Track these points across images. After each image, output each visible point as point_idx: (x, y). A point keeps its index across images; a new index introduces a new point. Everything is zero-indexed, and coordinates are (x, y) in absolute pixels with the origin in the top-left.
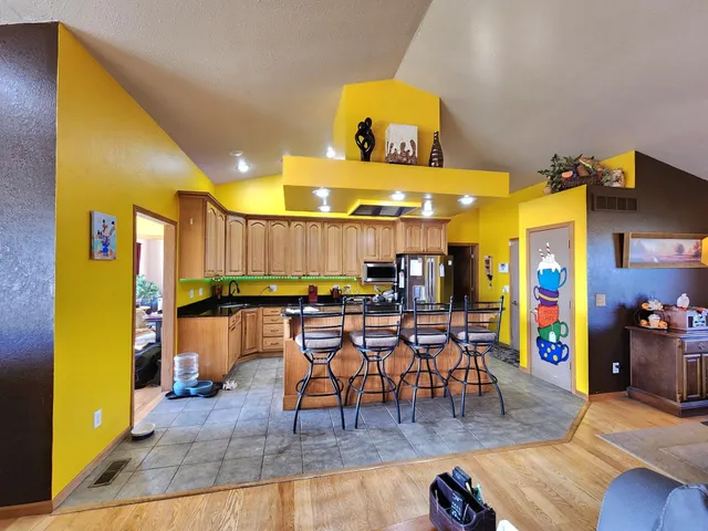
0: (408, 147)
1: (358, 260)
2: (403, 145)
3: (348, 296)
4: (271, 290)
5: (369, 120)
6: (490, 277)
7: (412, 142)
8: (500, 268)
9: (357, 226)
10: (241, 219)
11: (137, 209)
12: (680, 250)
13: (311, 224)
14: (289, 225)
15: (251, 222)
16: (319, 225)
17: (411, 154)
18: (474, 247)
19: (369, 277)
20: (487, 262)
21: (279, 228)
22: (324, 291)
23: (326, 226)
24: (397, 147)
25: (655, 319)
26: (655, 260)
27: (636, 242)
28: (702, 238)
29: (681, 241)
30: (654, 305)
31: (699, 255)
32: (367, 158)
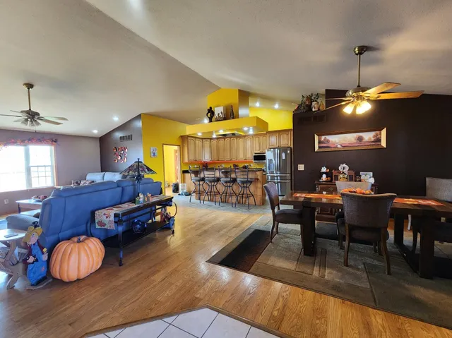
0: (220, 114)
1: (251, 153)
5: (211, 108)
7: (222, 113)
19: (254, 160)
24: (217, 115)
25: (324, 176)
26: (339, 146)
27: (323, 138)
28: (380, 130)
29: (361, 134)
30: (324, 170)
31: (379, 140)
32: (211, 121)
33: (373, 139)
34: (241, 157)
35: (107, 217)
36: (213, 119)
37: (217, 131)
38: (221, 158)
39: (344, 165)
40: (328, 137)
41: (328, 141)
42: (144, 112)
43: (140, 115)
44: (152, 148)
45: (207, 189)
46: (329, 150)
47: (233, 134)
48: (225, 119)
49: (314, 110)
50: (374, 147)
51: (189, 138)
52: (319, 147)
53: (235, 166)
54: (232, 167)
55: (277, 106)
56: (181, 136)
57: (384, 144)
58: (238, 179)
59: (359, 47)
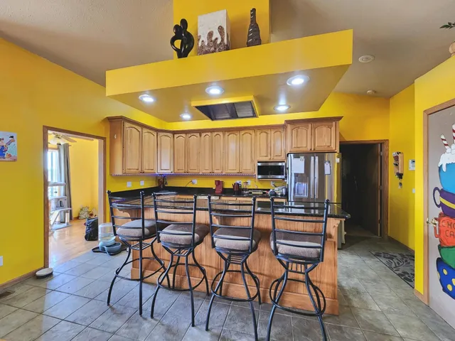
1: (252, 161)
2: (210, 34)
3: (246, 190)
4: (193, 183)
5: (184, 22)
6: (400, 176)
7: (221, 29)
8: (410, 164)
9: (251, 132)
10: (170, 134)
11: (46, 129)
13: (216, 133)
14: (200, 136)
15: (176, 135)
16: (221, 134)
17: (219, 41)
18: (382, 144)
19: (259, 174)
20: (396, 158)
21: (194, 139)
22: (229, 184)
23: (227, 134)
24: (204, 38)
38: (193, 168)
48: (229, 47)
53: (218, 183)
54: (214, 186)
56: (110, 119)
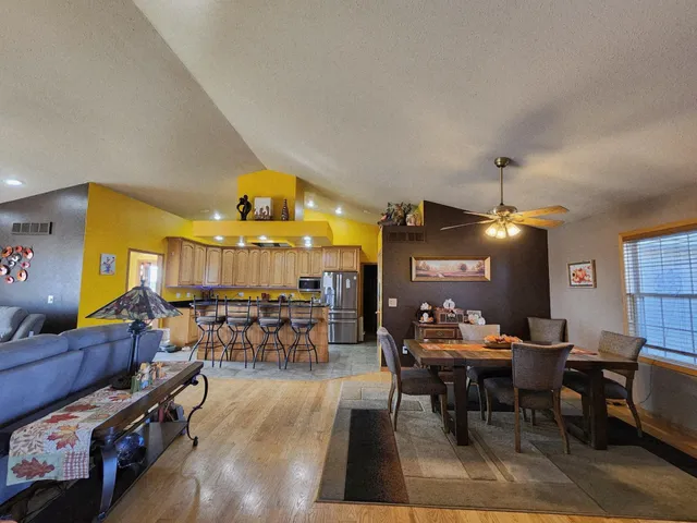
0: (265, 210)
1: (294, 276)
2: (262, 209)
4: (239, 296)
5: (246, 197)
7: (267, 208)
10: (219, 250)
11: (130, 250)
12: (463, 268)
13: (264, 251)
14: (249, 252)
15: (225, 251)
16: (269, 251)
17: (266, 215)
19: (300, 288)
22: (274, 296)
23: (273, 251)
24: (258, 211)
25: (426, 315)
26: (440, 276)
27: (421, 263)
28: (484, 259)
29: (464, 262)
30: (425, 306)
31: (482, 271)
32: (244, 217)
33: (476, 269)
34: (277, 282)
35: (59, 446)
36: (249, 215)
37: (256, 237)
38: (240, 282)
39: (450, 301)
40: (428, 263)
41: (428, 268)
42: (97, 181)
43: (86, 186)
44: (104, 255)
45: (226, 339)
46: (430, 279)
47: (276, 245)
48: (272, 219)
49: (409, 224)
50: (478, 279)
51: (185, 243)
52: (417, 276)
53: (264, 296)
54: (260, 299)
55: (339, 211)
56: (168, 238)
57: (488, 275)
58: (293, 321)
59: (502, 159)
